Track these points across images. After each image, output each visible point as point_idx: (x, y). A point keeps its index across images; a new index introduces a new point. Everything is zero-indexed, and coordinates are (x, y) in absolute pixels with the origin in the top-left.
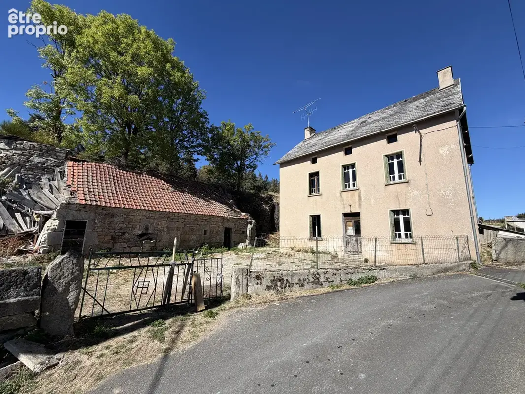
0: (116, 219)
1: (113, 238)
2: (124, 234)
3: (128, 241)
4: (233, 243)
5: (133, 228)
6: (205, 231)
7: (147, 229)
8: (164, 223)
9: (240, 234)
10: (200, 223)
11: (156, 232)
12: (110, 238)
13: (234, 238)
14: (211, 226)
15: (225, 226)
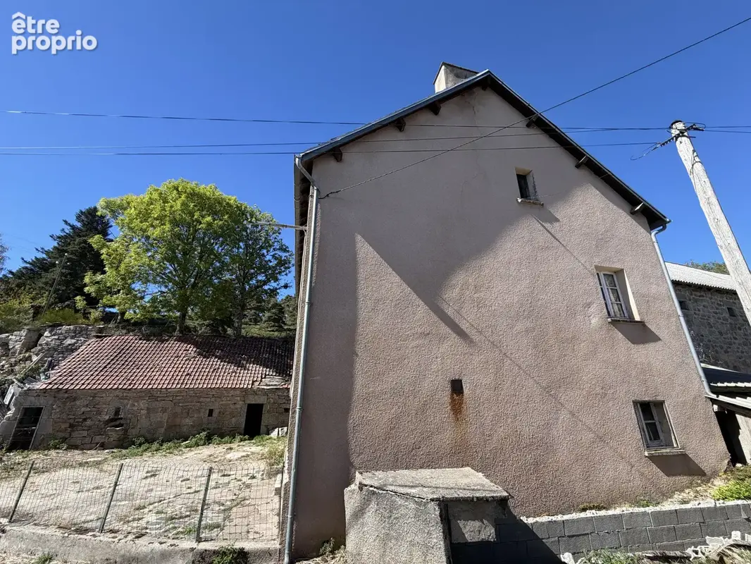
0: (78, 403)
1: (71, 426)
2: (85, 420)
3: (89, 428)
4: (263, 428)
5: (99, 413)
6: (211, 412)
7: (117, 412)
8: (143, 404)
9: (280, 413)
10: (202, 399)
11: (130, 416)
12: (68, 425)
13: (266, 419)
14: (221, 403)
15: (249, 402)
